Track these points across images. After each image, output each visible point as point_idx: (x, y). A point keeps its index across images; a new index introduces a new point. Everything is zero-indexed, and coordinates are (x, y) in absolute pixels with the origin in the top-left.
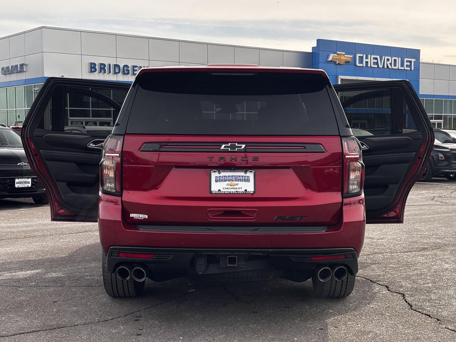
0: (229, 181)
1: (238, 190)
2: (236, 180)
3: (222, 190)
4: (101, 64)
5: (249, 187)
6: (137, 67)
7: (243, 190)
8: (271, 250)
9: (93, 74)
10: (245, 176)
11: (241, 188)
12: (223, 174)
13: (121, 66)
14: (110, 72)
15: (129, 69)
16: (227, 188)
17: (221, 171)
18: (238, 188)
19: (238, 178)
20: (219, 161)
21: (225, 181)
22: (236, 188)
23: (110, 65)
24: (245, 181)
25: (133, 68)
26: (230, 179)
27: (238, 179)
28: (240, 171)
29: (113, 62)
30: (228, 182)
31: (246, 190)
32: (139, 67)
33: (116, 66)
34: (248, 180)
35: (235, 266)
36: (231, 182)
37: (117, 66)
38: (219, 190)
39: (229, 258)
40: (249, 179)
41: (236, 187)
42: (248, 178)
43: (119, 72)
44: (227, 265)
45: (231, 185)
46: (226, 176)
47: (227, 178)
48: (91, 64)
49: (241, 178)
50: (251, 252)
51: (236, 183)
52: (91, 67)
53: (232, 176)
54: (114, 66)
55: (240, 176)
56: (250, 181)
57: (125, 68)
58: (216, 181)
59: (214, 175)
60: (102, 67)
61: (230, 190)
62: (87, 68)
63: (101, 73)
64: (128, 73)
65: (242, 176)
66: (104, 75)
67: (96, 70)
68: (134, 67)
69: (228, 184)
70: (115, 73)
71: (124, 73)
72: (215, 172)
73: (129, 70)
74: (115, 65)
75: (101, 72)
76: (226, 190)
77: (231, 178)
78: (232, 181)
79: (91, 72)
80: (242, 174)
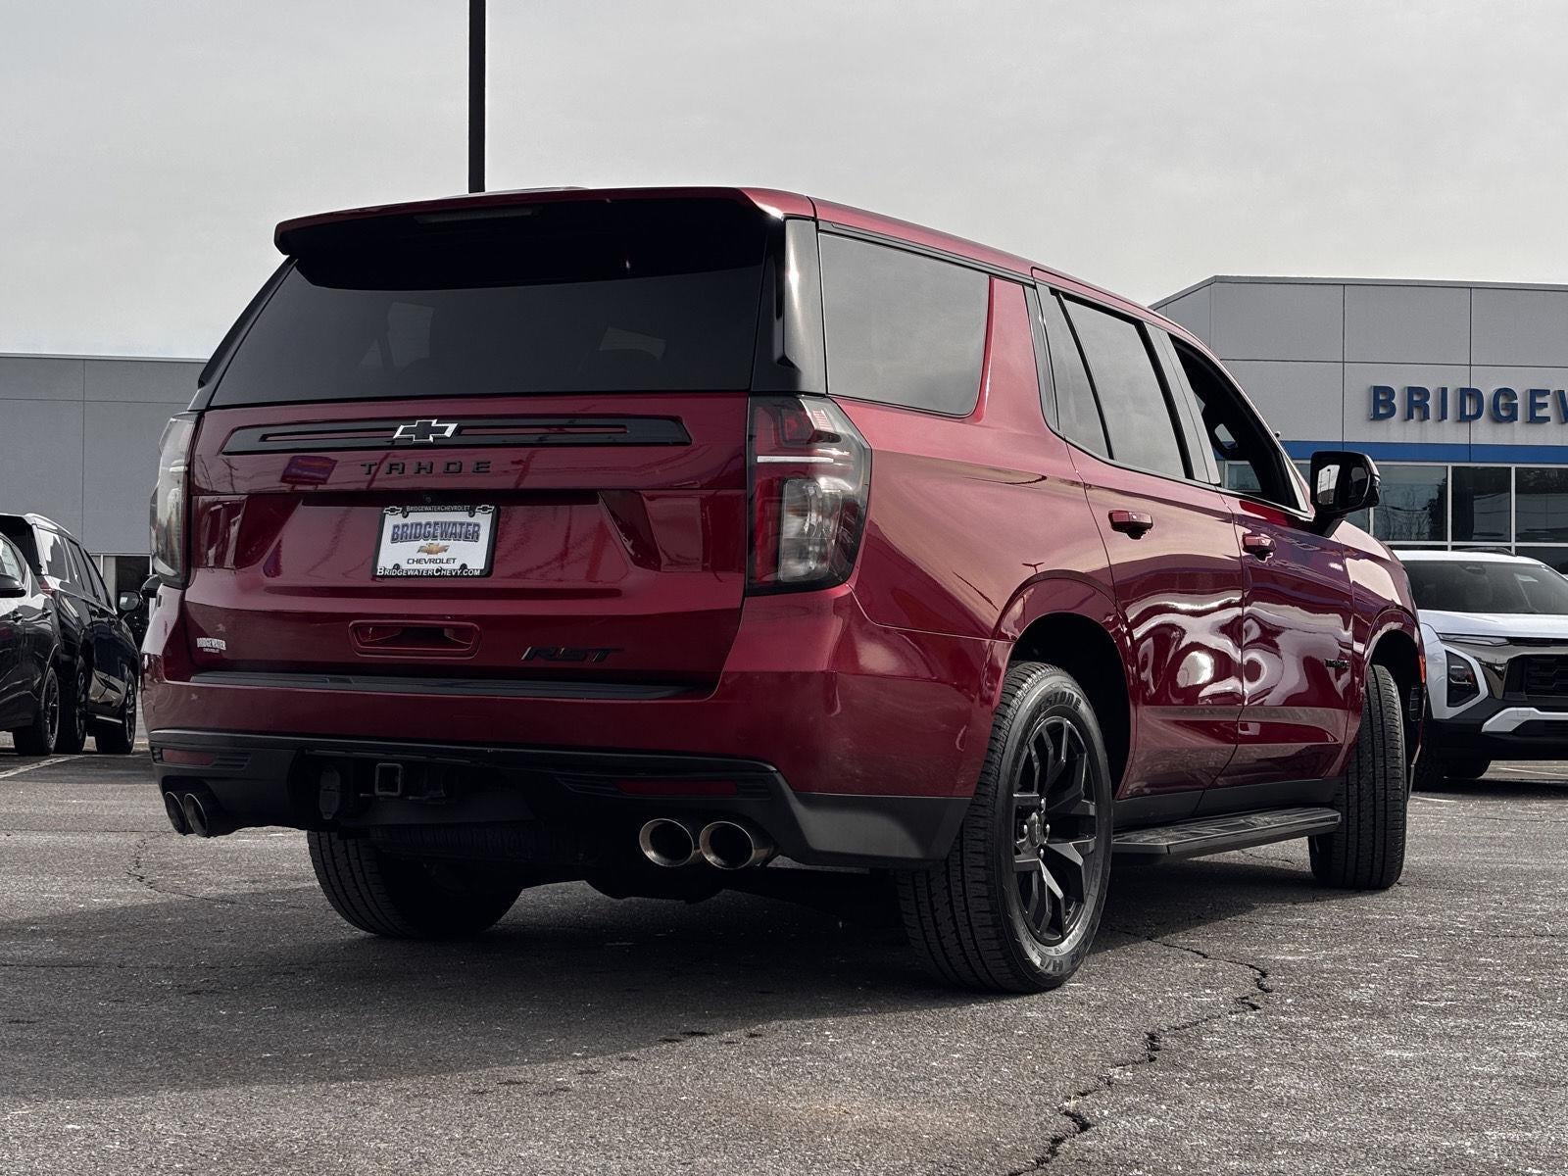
0: (426, 538)
1: (445, 566)
2: (445, 536)
3: (405, 566)
4: (1412, 390)
5: (473, 556)
6: (1546, 392)
7: (456, 566)
8: (489, 750)
9: (1383, 424)
10: (469, 524)
11: (454, 559)
12: (415, 517)
13: (1487, 393)
14: (1444, 416)
15: (1515, 402)
16: (419, 561)
17: (408, 508)
18: (445, 561)
19: (450, 531)
20: (387, 476)
21: (416, 538)
22: (441, 561)
23: (1444, 390)
24: (466, 538)
25: (1532, 399)
26: (429, 532)
27: (450, 533)
28: (455, 507)
29: (1456, 381)
30: (422, 543)
31: (464, 566)
32: (1555, 392)
33: (1470, 393)
34: (473, 536)
35: (394, 794)
36: (430, 541)
37: (1470, 395)
38: (397, 567)
39: (381, 768)
40: (477, 532)
41: (440, 555)
42: (476, 528)
43: (1478, 415)
44: (374, 793)
45: (429, 552)
46: (420, 524)
47: (423, 532)
48: (1377, 390)
49: (458, 531)
50: (441, 752)
51: (443, 543)
52: (1377, 403)
53: (436, 524)
54: (1459, 392)
55: (455, 524)
56: (480, 537)
57: (1502, 401)
58: (394, 540)
59: (392, 520)
60: (1417, 400)
61: (423, 566)
62: (1360, 405)
63: (1411, 420)
64: (1512, 418)
65: (462, 524)
66: (1421, 428)
67: (1391, 413)
68: (1534, 393)
69: (422, 547)
70: (1464, 418)
71: (1497, 419)
72: (392, 511)
73: (1517, 404)
74: (1462, 390)
75: (1410, 416)
76: (416, 566)
77: (432, 530)
78: (435, 537)
79: (1377, 417)
80: (461, 516)
